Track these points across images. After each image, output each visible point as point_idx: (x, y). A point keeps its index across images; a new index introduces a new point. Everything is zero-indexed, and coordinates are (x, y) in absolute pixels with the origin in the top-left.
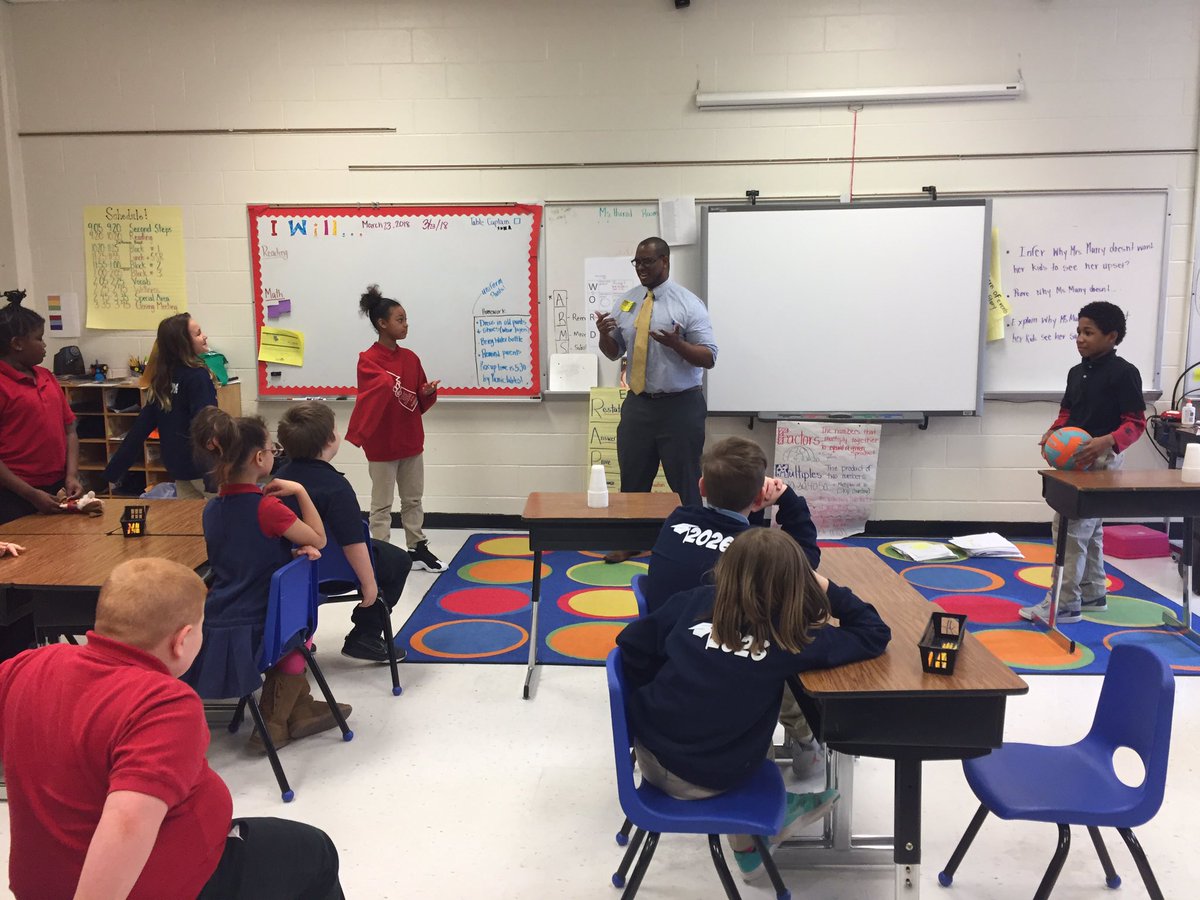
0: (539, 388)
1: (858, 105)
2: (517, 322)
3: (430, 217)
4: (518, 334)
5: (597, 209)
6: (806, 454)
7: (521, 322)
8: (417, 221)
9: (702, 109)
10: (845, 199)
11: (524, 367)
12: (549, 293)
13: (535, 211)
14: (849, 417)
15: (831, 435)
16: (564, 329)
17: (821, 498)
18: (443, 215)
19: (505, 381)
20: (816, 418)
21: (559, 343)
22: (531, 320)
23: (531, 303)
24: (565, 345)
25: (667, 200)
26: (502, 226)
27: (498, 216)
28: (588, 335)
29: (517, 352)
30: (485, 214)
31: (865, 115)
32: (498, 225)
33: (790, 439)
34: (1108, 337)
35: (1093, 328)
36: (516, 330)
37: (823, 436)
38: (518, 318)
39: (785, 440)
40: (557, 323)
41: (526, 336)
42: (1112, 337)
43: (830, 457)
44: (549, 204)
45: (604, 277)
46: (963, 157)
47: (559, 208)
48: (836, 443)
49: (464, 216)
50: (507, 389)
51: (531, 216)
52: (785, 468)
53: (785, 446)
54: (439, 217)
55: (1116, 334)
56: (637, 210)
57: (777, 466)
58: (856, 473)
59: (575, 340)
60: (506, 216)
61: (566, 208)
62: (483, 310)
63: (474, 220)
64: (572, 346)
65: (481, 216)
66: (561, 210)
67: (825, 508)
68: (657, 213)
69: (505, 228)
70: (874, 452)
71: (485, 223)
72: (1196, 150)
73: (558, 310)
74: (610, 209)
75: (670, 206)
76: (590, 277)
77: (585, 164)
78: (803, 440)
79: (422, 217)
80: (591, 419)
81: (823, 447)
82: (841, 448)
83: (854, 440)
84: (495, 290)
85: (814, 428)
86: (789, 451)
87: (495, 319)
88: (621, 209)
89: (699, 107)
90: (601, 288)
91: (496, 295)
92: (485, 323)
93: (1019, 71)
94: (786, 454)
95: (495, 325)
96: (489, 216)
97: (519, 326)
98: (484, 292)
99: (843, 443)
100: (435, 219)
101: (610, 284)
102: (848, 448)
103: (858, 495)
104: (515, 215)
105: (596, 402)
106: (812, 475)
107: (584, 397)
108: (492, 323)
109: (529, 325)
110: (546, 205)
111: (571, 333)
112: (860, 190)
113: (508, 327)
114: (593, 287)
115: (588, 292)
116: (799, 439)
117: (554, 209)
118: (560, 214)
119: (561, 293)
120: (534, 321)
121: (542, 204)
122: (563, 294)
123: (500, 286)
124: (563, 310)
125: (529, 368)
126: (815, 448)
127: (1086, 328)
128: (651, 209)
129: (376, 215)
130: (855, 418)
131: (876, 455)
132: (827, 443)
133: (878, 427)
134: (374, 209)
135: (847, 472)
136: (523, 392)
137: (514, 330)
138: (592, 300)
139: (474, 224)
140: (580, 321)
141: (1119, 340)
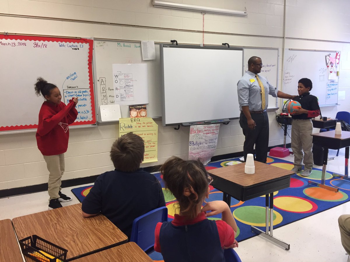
0: (95, 120)
1: (204, 13)
2: (84, 92)
3: (37, 41)
4: (84, 97)
5: (117, 43)
6: (199, 137)
7: (86, 92)
8: (30, 43)
9: (155, 6)
10: (202, 46)
11: (88, 112)
12: (98, 79)
13: (90, 42)
14: (210, 122)
15: (206, 129)
16: (105, 94)
17: (203, 152)
18: (44, 41)
19: (80, 118)
20: (201, 123)
21: (103, 100)
22: (90, 91)
23: (90, 83)
24: (106, 101)
25: (144, 41)
26: (75, 48)
27: (72, 43)
28: (115, 96)
29: (85, 105)
30: (66, 42)
31: (206, 16)
32: (72, 47)
33: (194, 132)
34: (307, 88)
35: (303, 86)
36: (84, 95)
37: (204, 130)
38: (84, 90)
39: (193, 132)
40: (102, 92)
41: (89, 98)
42: (308, 89)
43: (206, 137)
44: (96, 39)
45: (121, 72)
46: (232, 34)
47: (100, 42)
48: (207, 132)
49: (55, 42)
50: (81, 122)
51: (88, 44)
52: (193, 142)
53: (193, 134)
54: (42, 42)
55: (309, 88)
56: (132, 45)
57: (190, 142)
58: (212, 141)
59: (110, 99)
60: (76, 44)
61: (104, 42)
62: (67, 86)
63: (60, 44)
64: (109, 101)
65: (64, 43)
66: (102, 43)
67: (203, 155)
68: (140, 47)
69: (76, 49)
70: (217, 134)
71: (66, 46)
72: (284, 37)
73: (102, 86)
74: (122, 44)
75: (145, 44)
76: (115, 72)
77: (110, 23)
78: (198, 132)
79: (33, 41)
80: (120, 131)
81: (204, 133)
82: (209, 133)
83: (213, 130)
84: (73, 77)
85: (201, 127)
86: (194, 136)
87: (74, 91)
88: (126, 44)
89: (154, 6)
90: (120, 77)
91: (74, 79)
92: (69, 93)
93: (245, 8)
94: (193, 137)
95: (74, 93)
96: (68, 43)
97: (85, 94)
98: (67, 78)
99: (209, 132)
100: (40, 43)
101: (123, 75)
102: (211, 133)
103: (212, 149)
104: (80, 43)
105: (122, 125)
106: (200, 144)
107: (117, 123)
108: (72, 92)
109: (90, 93)
110: (95, 40)
111: (108, 96)
112: (207, 43)
113: (80, 94)
114: (116, 76)
115: (114, 79)
116: (197, 131)
117: (98, 42)
118: (100, 44)
119: (103, 79)
120: (92, 91)
121: (92, 39)
122: (104, 79)
123: (75, 76)
124: (104, 86)
125: (91, 112)
126: (201, 134)
127: (301, 86)
128: (138, 45)
129: (6, 39)
130: (212, 122)
131: (218, 134)
132: (205, 132)
133: (219, 125)
134: (5, 35)
135: (210, 141)
136: (89, 122)
137: (83, 95)
138: (116, 82)
139: (60, 46)
140: (111, 91)
141: (310, 90)
